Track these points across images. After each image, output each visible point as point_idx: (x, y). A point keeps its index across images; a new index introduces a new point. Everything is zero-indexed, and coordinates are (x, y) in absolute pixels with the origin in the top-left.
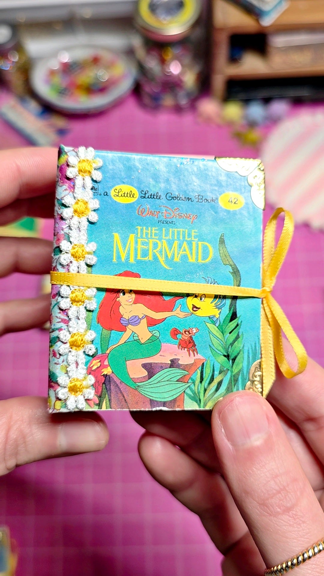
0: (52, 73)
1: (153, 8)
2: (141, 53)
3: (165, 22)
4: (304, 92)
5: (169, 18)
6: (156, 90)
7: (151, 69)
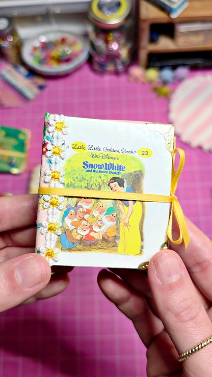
0: (35, 49)
1: (100, 7)
2: (92, 36)
3: (108, 16)
4: (199, 62)
5: (110, 13)
6: (103, 60)
7: (100, 46)
